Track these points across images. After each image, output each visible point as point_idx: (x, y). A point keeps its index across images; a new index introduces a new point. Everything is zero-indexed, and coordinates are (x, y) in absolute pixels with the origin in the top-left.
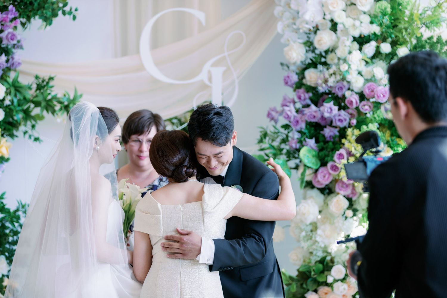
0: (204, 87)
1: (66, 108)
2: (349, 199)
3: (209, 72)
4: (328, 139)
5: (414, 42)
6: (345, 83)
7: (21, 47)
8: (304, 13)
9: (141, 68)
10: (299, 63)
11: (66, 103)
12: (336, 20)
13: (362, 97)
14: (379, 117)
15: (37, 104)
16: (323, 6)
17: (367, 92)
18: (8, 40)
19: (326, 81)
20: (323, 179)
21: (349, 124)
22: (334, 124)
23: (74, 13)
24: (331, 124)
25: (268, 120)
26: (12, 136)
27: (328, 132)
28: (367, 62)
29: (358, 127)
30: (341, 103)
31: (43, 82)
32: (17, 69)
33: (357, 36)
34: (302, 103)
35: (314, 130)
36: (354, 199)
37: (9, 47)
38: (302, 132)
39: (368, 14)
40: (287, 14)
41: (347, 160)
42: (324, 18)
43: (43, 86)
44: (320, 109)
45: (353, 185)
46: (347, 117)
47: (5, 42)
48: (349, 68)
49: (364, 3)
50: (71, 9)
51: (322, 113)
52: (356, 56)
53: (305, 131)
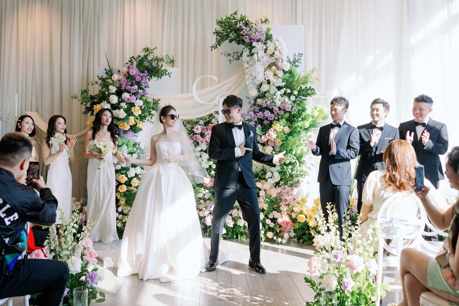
0: (216, 105)
2: (273, 148)
3: (218, 99)
4: (266, 125)
5: (299, 89)
6: (273, 103)
7: (148, 87)
8: (258, 77)
9: (193, 97)
10: (255, 96)
12: (270, 80)
13: (280, 109)
14: (286, 116)
15: (154, 109)
16: (265, 75)
17: (281, 107)
18: (144, 84)
19: (266, 103)
20: (264, 139)
21: (274, 118)
22: (268, 119)
23: (170, 75)
24: (267, 119)
26: (143, 122)
27: (265, 122)
28: (282, 96)
29: (278, 120)
30: (272, 111)
31: (156, 101)
32: (146, 96)
33: (278, 86)
34: (256, 111)
35: (260, 121)
36: (275, 147)
37: (144, 87)
38: (256, 122)
39: (282, 78)
40: (251, 78)
41: (274, 132)
42: (265, 79)
43: (156, 103)
44: (263, 113)
45: (275, 142)
46: (274, 117)
47: (143, 84)
48: (276, 97)
49: (280, 74)
50: (169, 73)
51: (264, 115)
52: (279, 93)
53: (257, 121)
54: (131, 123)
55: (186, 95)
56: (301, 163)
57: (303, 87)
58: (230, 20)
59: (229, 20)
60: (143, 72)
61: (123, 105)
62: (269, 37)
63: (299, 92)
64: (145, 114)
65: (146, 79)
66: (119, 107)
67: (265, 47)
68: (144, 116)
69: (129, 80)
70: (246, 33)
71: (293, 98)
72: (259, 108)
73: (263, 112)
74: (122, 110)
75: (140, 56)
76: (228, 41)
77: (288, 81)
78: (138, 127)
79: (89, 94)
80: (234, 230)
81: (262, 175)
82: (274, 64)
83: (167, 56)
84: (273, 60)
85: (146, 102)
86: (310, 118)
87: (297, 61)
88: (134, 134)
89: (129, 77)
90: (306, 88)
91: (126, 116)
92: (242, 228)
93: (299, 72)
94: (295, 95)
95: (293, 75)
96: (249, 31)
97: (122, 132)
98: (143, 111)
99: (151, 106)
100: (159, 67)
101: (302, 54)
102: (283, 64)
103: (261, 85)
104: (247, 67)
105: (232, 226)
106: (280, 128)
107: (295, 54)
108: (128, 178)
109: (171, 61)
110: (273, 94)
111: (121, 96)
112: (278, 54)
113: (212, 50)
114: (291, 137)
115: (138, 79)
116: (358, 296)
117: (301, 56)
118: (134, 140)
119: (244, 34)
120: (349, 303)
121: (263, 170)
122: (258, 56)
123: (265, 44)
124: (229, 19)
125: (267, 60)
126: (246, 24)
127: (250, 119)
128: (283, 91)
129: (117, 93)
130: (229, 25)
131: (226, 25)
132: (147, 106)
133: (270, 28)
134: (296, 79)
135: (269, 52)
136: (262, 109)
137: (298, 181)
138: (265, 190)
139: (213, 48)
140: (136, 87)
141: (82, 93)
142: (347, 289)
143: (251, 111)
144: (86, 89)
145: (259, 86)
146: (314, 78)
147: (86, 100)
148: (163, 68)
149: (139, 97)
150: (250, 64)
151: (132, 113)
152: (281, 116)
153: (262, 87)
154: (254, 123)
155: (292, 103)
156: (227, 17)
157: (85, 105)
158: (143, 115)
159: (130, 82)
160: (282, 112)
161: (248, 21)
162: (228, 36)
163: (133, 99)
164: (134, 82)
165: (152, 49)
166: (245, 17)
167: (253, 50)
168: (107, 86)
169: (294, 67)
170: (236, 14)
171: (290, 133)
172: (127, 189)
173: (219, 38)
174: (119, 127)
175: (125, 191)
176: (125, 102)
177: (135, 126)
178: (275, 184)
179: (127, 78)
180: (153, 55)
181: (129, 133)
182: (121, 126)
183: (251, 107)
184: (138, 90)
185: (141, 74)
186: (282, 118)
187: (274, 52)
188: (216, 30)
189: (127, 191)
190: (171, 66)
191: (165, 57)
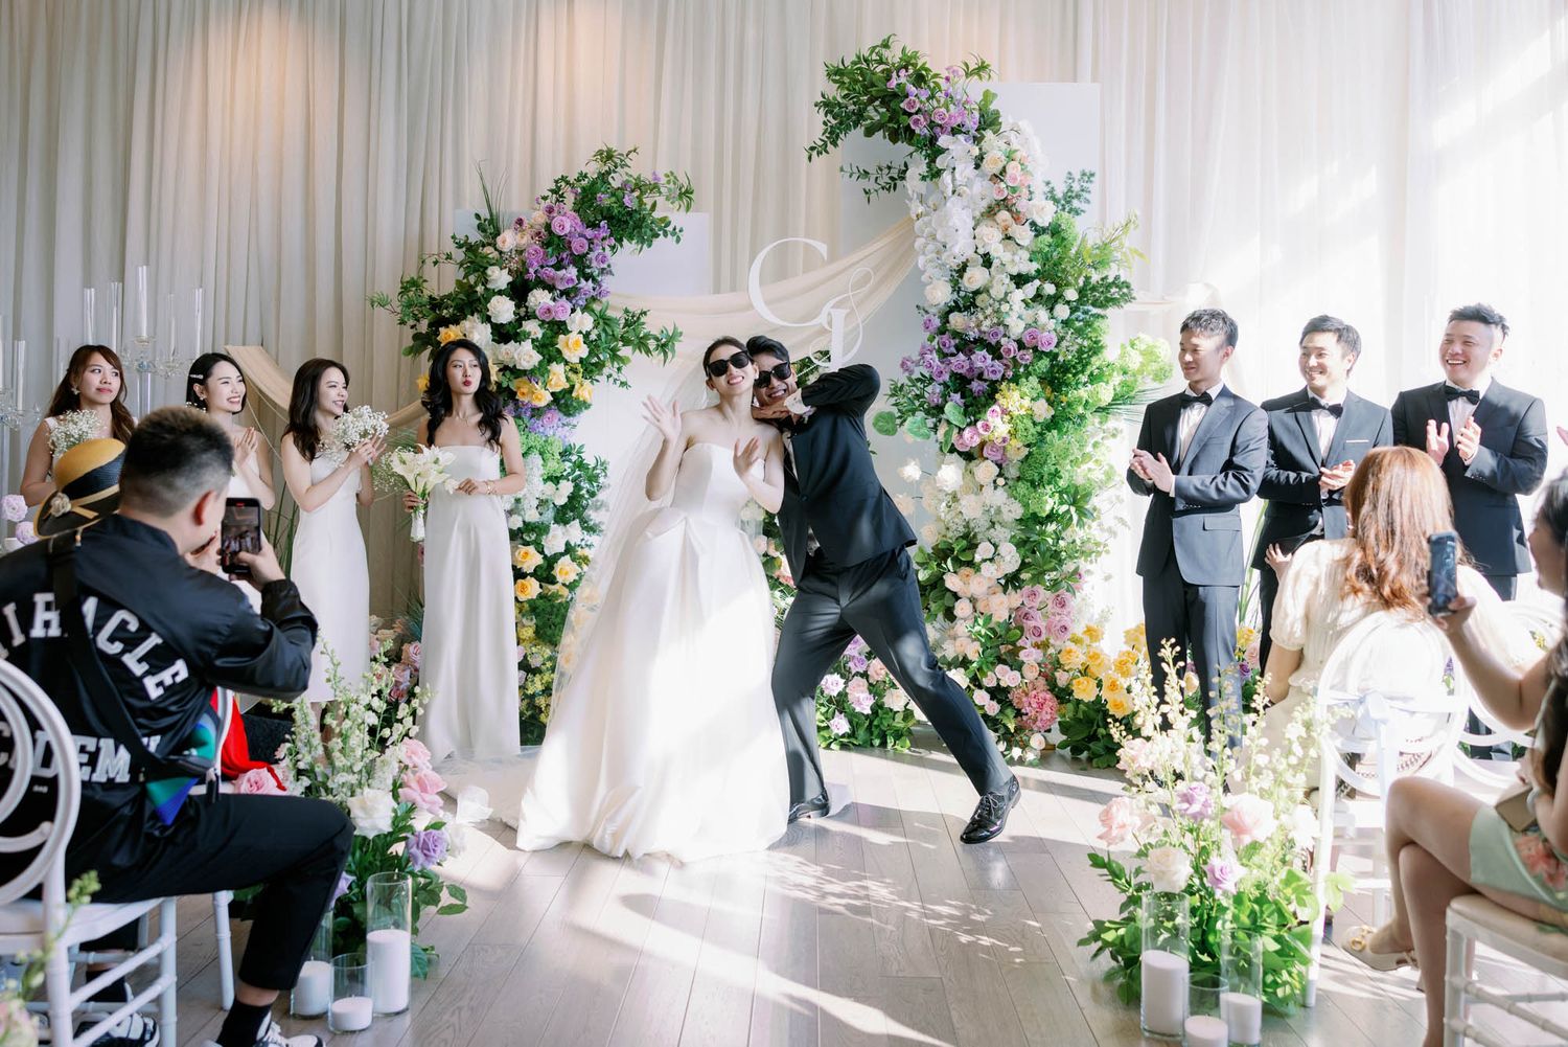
0: (823, 332)
1: (663, 347)
2: (1000, 466)
3: (829, 314)
4: (976, 394)
5: (1081, 283)
6: (1001, 328)
7: (611, 273)
8: (953, 246)
9: (750, 307)
10: (943, 304)
11: (664, 340)
12: (993, 254)
13: (1021, 345)
14: (1039, 369)
15: (627, 342)
16: (975, 238)
17: (1026, 340)
18: (598, 263)
19: (979, 325)
20: (970, 438)
21: (1004, 375)
22: (985, 376)
23: (680, 234)
24: (980, 377)
25: (902, 370)
26: (593, 381)
28: (1027, 305)
29: (1016, 380)
30: (995, 351)
31: (633, 317)
32: (604, 300)
33: (1015, 274)
34: (946, 351)
35: (961, 382)
36: (1004, 465)
37: (595, 274)
38: (945, 384)
39: (1027, 249)
40: (931, 247)
41: (1002, 418)
42: (976, 252)
43: (633, 321)
44: (969, 359)
45: (1004, 447)
46: (1002, 369)
47: (594, 264)
48: (1011, 309)
49: (1024, 235)
50: (675, 229)
51: (972, 364)
52: (1018, 295)
53: (949, 384)
54: (556, 385)
55: (727, 299)
56: (1085, 515)
57: (1095, 277)
58: (868, 65)
59: (864, 66)
60: (593, 225)
61: (532, 327)
62: (989, 121)
63: (1081, 292)
64: (599, 358)
65: (604, 249)
66: (518, 334)
67: (976, 151)
68: (596, 363)
69: (550, 250)
70: (918, 106)
71: (1062, 311)
72: (957, 341)
73: (969, 353)
74: (527, 345)
75: (586, 176)
76: (860, 130)
77: (1046, 259)
78: (577, 398)
79: (427, 293)
80: (875, 723)
81: (964, 550)
82: (1004, 204)
83: (671, 176)
84: (1000, 191)
85: (603, 320)
86: (1115, 373)
87: (1078, 196)
88: (565, 420)
89: (550, 240)
90: (1102, 279)
91: (540, 363)
92: (899, 718)
93: (1084, 230)
94: (1068, 303)
95: (1064, 239)
96: (928, 99)
97: (529, 414)
98: (593, 346)
99: (619, 331)
100: (645, 209)
101: (1092, 175)
102: (1033, 206)
103: (962, 269)
104: (920, 211)
105: (868, 711)
106: (1021, 406)
107: (1070, 173)
108: (545, 557)
109: (683, 190)
110: (1002, 300)
111: (526, 301)
112: (1018, 175)
113: (810, 158)
114: (1056, 435)
115: (579, 246)
116: (1256, 907)
117: (1089, 181)
118: (565, 437)
119: (913, 111)
120: (1228, 925)
121: (965, 536)
122: (954, 180)
123: (977, 140)
124: (866, 61)
125: (981, 191)
126: (920, 79)
127: (927, 375)
128: (1030, 289)
129: (511, 290)
130: (864, 80)
131: (857, 81)
132: (604, 330)
133: (993, 91)
134: (1073, 251)
135: (990, 167)
136: (966, 346)
137: (1076, 572)
138: (973, 600)
139: (815, 153)
140: (572, 272)
141: (402, 288)
142: (1221, 885)
143: (931, 351)
144: (415, 278)
145: (957, 272)
146: (1131, 250)
147: (416, 312)
148: (657, 215)
149: (581, 302)
150: (930, 203)
151: (559, 352)
152: (1026, 367)
153: (966, 276)
154: (939, 389)
155: (1059, 328)
156: (859, 57)
157: (412, 327)
158: (594, 360)
159: (554, 258)
160: (1029, 355)
161: (923, 68)
162: (859, 116)
163: (562, 310)
164: (565, 256)
165: (622, 155)
166: (915, 55)
167: (938, 160)
168: (481, 267)
169: (1065, 215)
170: (886, 45)
171: (1052, 421)
172: (541, 590)
173: (834, 122)
174: (519, 396)
175: (535, 597)
176: (536, 317)
177: (567, 396)
178: (1003, 582)
179: (546, 245)
180: (627, 174)
181: (549, 415)
182: (523, 394)
183: (931, 339)
184: (579, 283)
185: (589, 233)
186: (1028, 374)
187: (1004, 167)
188: (823, 96)
189: (540, 596)
190: (683, 208)
191: (663, 180)
